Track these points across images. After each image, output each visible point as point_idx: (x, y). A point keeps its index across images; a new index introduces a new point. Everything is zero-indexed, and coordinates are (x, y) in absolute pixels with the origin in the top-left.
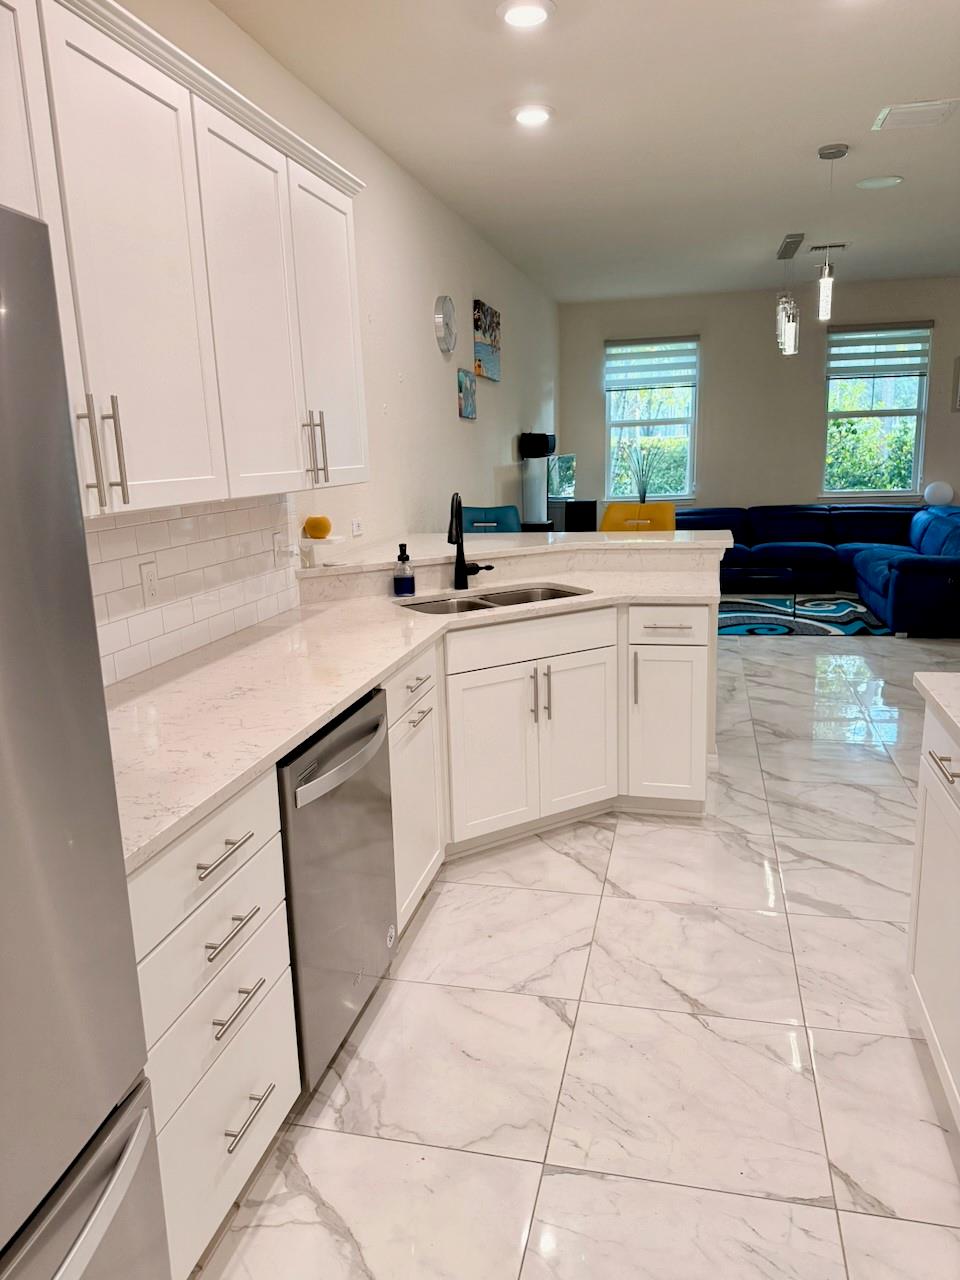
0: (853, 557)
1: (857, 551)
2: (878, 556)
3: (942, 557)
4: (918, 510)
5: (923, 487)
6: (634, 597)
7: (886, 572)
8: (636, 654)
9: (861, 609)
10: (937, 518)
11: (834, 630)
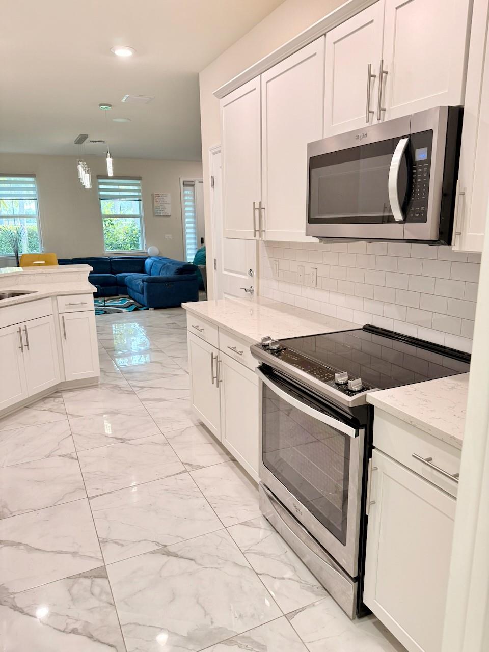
0: (124, 279)
1: (126, 276)
2: (136, 279)
3: (161, 276)
4: (146, 258)
5: (147, 248)
6: (59, 292)
7: (141, 283)
8: (63, 317)
9: (132, 301)
10: (155, 261)
11: (124, 310)
